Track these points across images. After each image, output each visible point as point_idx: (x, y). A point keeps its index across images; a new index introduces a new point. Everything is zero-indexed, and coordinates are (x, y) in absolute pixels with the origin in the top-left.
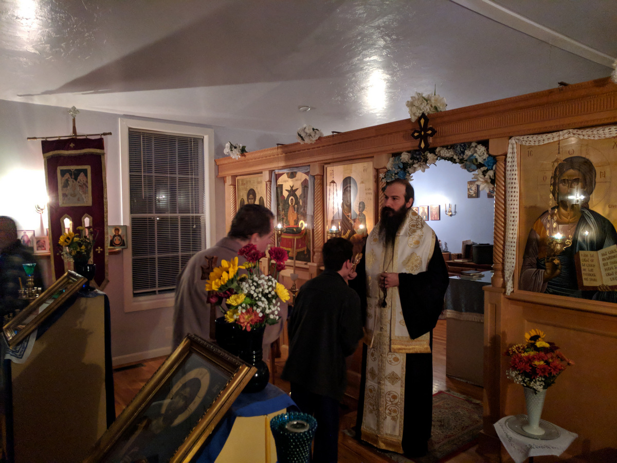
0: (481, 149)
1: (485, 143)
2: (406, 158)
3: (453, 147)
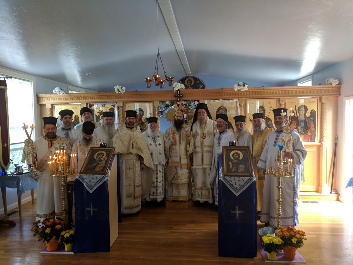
0: (197, 102)
2: (168, 103)
3: (187, 101)
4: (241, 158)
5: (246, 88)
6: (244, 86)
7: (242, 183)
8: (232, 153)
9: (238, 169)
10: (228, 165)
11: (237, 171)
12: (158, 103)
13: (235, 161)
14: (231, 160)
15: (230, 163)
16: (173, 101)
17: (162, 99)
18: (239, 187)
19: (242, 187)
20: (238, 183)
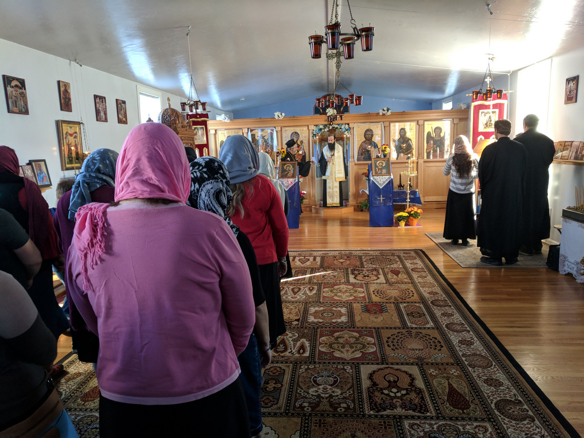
0: (347, 126)
1: (348, 124)
2: (321, 127)
3: (338, 125)
4: (384, 165)
5: (389, 113)
6: (388, 111)
7: (384, 180)
8: (378, 162)
9: (382, 172)
10: (376, 170)
11: (381, 173)
12: (312, 127)
13: (380, 167)
14: (378, 167)
15: (377, 168)
16: (326, 125)
17: (316, 124)
18: (382, 183)
19: (384, 182)
20: (382, 180)
